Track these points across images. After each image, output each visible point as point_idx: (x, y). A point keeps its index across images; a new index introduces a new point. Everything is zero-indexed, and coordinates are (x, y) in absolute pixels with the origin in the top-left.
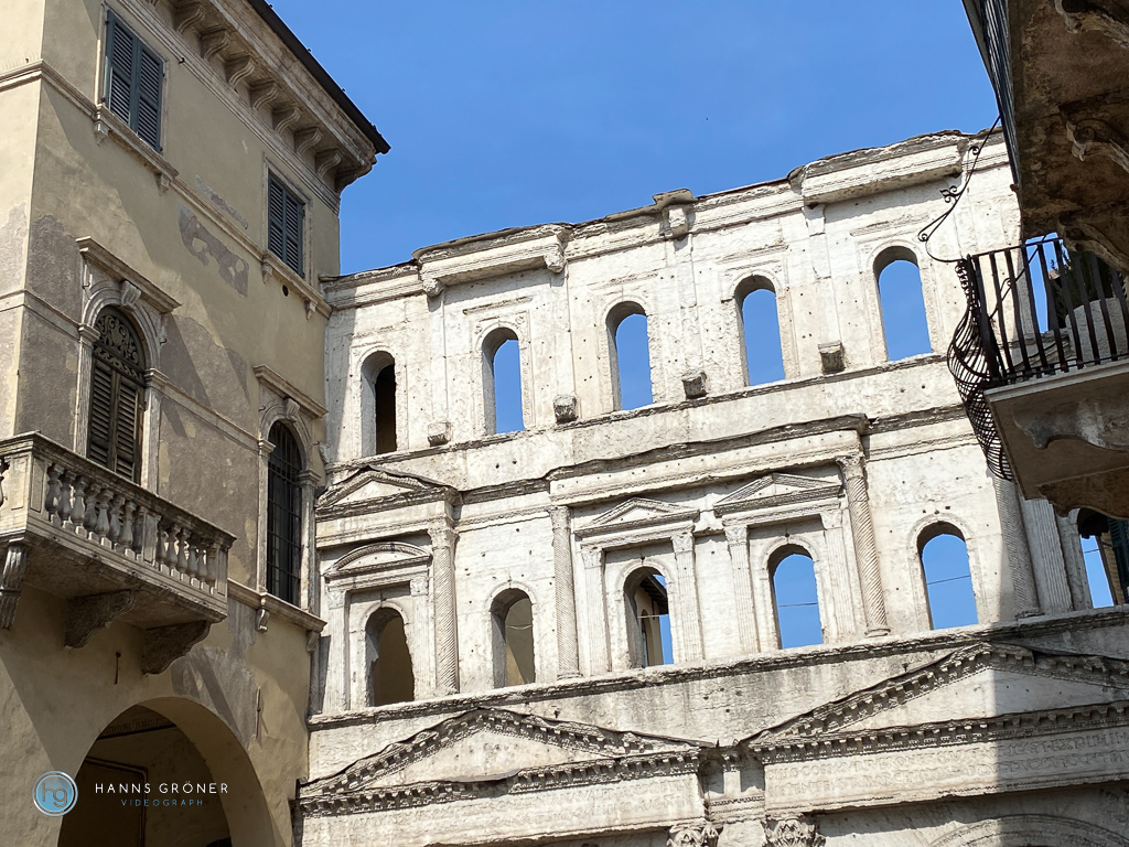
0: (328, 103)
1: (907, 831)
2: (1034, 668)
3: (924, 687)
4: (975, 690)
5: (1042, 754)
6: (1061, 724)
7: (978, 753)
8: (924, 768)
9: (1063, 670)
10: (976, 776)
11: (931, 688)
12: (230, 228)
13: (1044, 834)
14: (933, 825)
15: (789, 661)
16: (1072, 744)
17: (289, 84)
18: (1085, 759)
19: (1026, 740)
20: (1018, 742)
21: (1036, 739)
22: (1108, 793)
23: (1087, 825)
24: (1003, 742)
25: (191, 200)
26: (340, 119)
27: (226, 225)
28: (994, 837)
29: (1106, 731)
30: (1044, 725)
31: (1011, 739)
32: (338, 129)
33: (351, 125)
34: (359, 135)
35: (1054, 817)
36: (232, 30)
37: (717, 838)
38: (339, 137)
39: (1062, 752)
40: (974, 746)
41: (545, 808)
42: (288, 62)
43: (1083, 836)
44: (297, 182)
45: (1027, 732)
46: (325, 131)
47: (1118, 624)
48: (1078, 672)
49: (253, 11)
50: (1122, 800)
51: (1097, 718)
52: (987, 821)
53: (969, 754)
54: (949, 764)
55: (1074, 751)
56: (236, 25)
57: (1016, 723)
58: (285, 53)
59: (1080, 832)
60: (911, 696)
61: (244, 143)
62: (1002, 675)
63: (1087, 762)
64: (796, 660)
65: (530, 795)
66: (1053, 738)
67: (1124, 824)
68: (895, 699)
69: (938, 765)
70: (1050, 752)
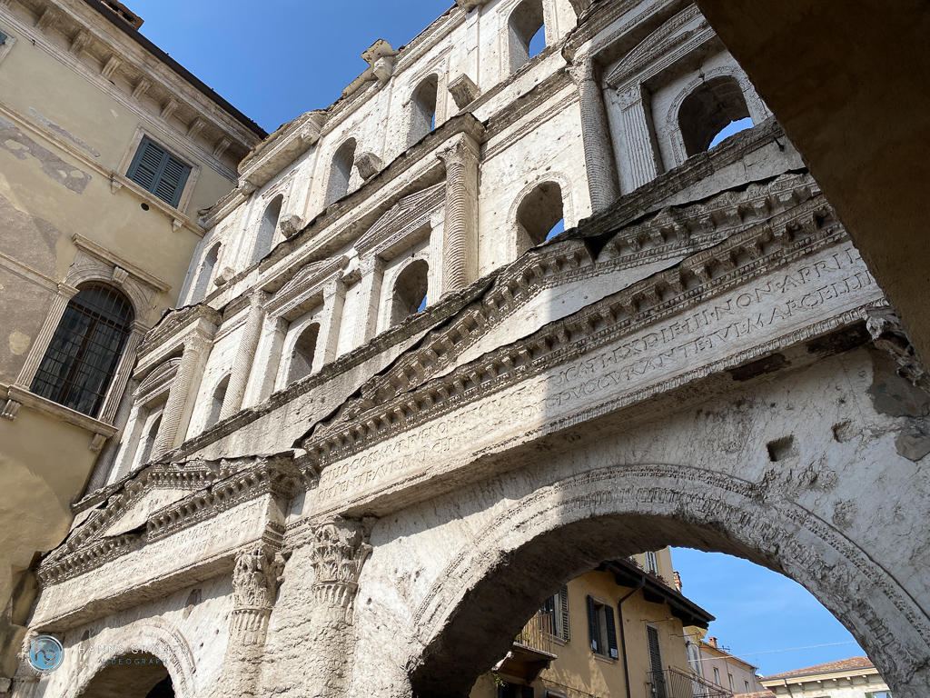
0: (204, 100)
1: (454, 523)
2: (593, 266)
3: (474, 332)
4: (527, 319)
5: (599, 372)
6: (622, 320)
7: (525, 393)
8: (464, 429)
9: (627, 253)
10: (519, 423)
11: (482, 333)
12: (65, 146)
13: (614, 495)
14: (481, 508)
15: (363, 351)
16: (641, 346)
17: (157, 78)
18: (658, 361)
19: (581, 360)
20: (571, 364)
21: (593, 355)
22: (708, 414)
23: (675, 471)
24: (555, 371)
25: (8, 114)
26: (219, 113)
27: (61, 143)
28: (550, 512)
29: (689, 314)
30: (601, 329)
31: (562, 362)
32: (222, 122)
33: (231, 118)
34: (242, 127)
35: (627, 466)
36: (87, 31)
37: (283, 566)
38: (222, 126)
39: (627, 362)
40: (520, 385)
41: (164, 552)
42: (149, 61)
43: (670, 487)
44: (186, 153)
45: (580, 346)
46: (206, 120)
47: (705, 174)
48: (647, 248)
49: (104, 18)
50: (730, 419)
51: (670, 297)
52: (541, 490)
53: (514, 397)
54: (490, 417)
55: (644, 354)
56: (88, 26)
57: (561, 336)
58: (147, 56)
59: (666, 483)
60: (461, 349)
61: (113, 111)
62: (558, 291)
63: (661, 365)
64: (368, 348)
65: (160, 542)
66: (615, 346)
67: (734, 456)
68: (444, 357)
69: (480, 420)
70: (611, 366)
